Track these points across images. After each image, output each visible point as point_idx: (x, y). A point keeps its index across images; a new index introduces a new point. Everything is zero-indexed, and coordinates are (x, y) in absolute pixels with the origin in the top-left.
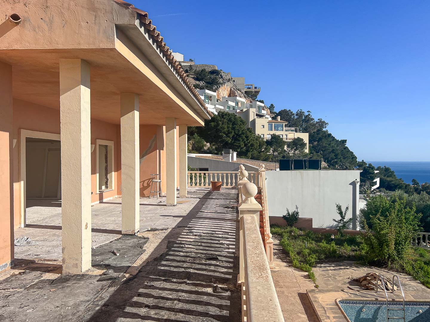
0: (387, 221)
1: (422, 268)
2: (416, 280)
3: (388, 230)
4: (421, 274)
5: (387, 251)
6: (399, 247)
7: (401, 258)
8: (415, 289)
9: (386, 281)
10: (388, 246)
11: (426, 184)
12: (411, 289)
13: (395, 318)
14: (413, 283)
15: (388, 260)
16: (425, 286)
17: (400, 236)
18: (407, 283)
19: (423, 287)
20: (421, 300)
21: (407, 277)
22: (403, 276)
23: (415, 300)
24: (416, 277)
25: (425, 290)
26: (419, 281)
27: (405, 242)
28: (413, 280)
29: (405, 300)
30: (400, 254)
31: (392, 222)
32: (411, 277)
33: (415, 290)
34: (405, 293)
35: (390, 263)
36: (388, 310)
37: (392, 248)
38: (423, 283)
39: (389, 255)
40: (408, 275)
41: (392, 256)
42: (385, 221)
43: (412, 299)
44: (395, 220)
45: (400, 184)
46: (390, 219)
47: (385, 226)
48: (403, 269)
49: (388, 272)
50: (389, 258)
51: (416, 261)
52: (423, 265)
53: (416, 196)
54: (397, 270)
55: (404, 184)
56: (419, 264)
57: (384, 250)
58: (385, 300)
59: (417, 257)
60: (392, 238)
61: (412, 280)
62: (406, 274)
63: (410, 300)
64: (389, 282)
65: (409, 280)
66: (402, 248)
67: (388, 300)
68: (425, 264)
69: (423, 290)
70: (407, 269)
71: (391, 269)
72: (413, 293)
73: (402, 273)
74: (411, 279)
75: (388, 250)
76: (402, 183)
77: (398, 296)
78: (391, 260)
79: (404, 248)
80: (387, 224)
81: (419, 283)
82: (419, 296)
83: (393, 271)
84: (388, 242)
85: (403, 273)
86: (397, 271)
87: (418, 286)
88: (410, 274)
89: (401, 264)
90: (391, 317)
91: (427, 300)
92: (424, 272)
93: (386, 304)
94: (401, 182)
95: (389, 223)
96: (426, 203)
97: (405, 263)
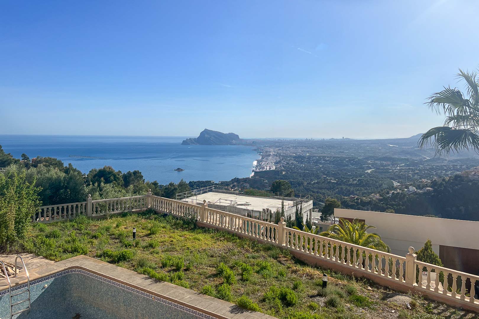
0: (5, 200)
1: (43, 242)
2: (39, 255)
3: (7, 209)
4: (44, 248)
5: (5, 233)
6: (19, 226)
7: (22, 238)
8: (39, 265)
9: (6, 267)
10: (7, 227)
11: (38, 157)
12: (34, 266)
13: (19, 303)
14: (36, 260)
15: (6, 244)
16: (48, 259)
17: (20, 214)
18: (29, 262)
19: (47, 261)
20: (47, 274)
21: (28, 256)
22: (24, 256)
23: (40, 276)
24: (39, 253)
25: (49, 263)
26: (42, 257)
27: (26, 219)
28: (36, 257)
29: (30, 279)
30: (20, 234)
31: (10, 200)
32: (33, 255)
33: (39, 267)
34: (29, 272)
35: (8, 246)
36: (11, 297)
37: (11, 228)
38: (46, 257)
39: (7, 237)
40: (29, 254)
41: (11, 238)
42: (2, 200)
43: (37, 276)
44: (14, 197)
45: (9, 159)
46: (8, 197)
47: (3, 205)
48: (24, 249)
49: (7, 256)
50: (7, 241)
51: (37, 237)
52: (44, 239)
53: (33, 170)
54: (17, 251)
55: (13, 159)
56: (41, 238)
57: (2, 233)
58: (7, 287)
59: (37, 233)
60: (11, 216)
61: (34, 258)
62: (27, 254)
63: (35, 278)
64: (9, 266)
65: (32, 258)
66: (23, 226)
67: (11, 285)
68: (46, 238)
69: (47, 264)
70: (28, 248)
71: (11, 252)
72: (38, 270)
73: (22, 253)
74: (33, 256)
75: (7, 232)
76: (11, 159)
77: (21, 278)
78: (10, 243)
79: (24, 226)
80: (5, 202)
81: (42, 258)
82: (44, 271)
83: (12, 254)
84: (6, 223)
85: (24, 253)
86: (17, 253)
87: (41, 262)
88: (32, 252)
89: (21, 244)
90: (15, 304)
91: (52, 272)
92: (47, 245)
93: (9, 292)
94: (10, 157)
95: (6, 202)
96: (44, 176)
97: (26, 241)
